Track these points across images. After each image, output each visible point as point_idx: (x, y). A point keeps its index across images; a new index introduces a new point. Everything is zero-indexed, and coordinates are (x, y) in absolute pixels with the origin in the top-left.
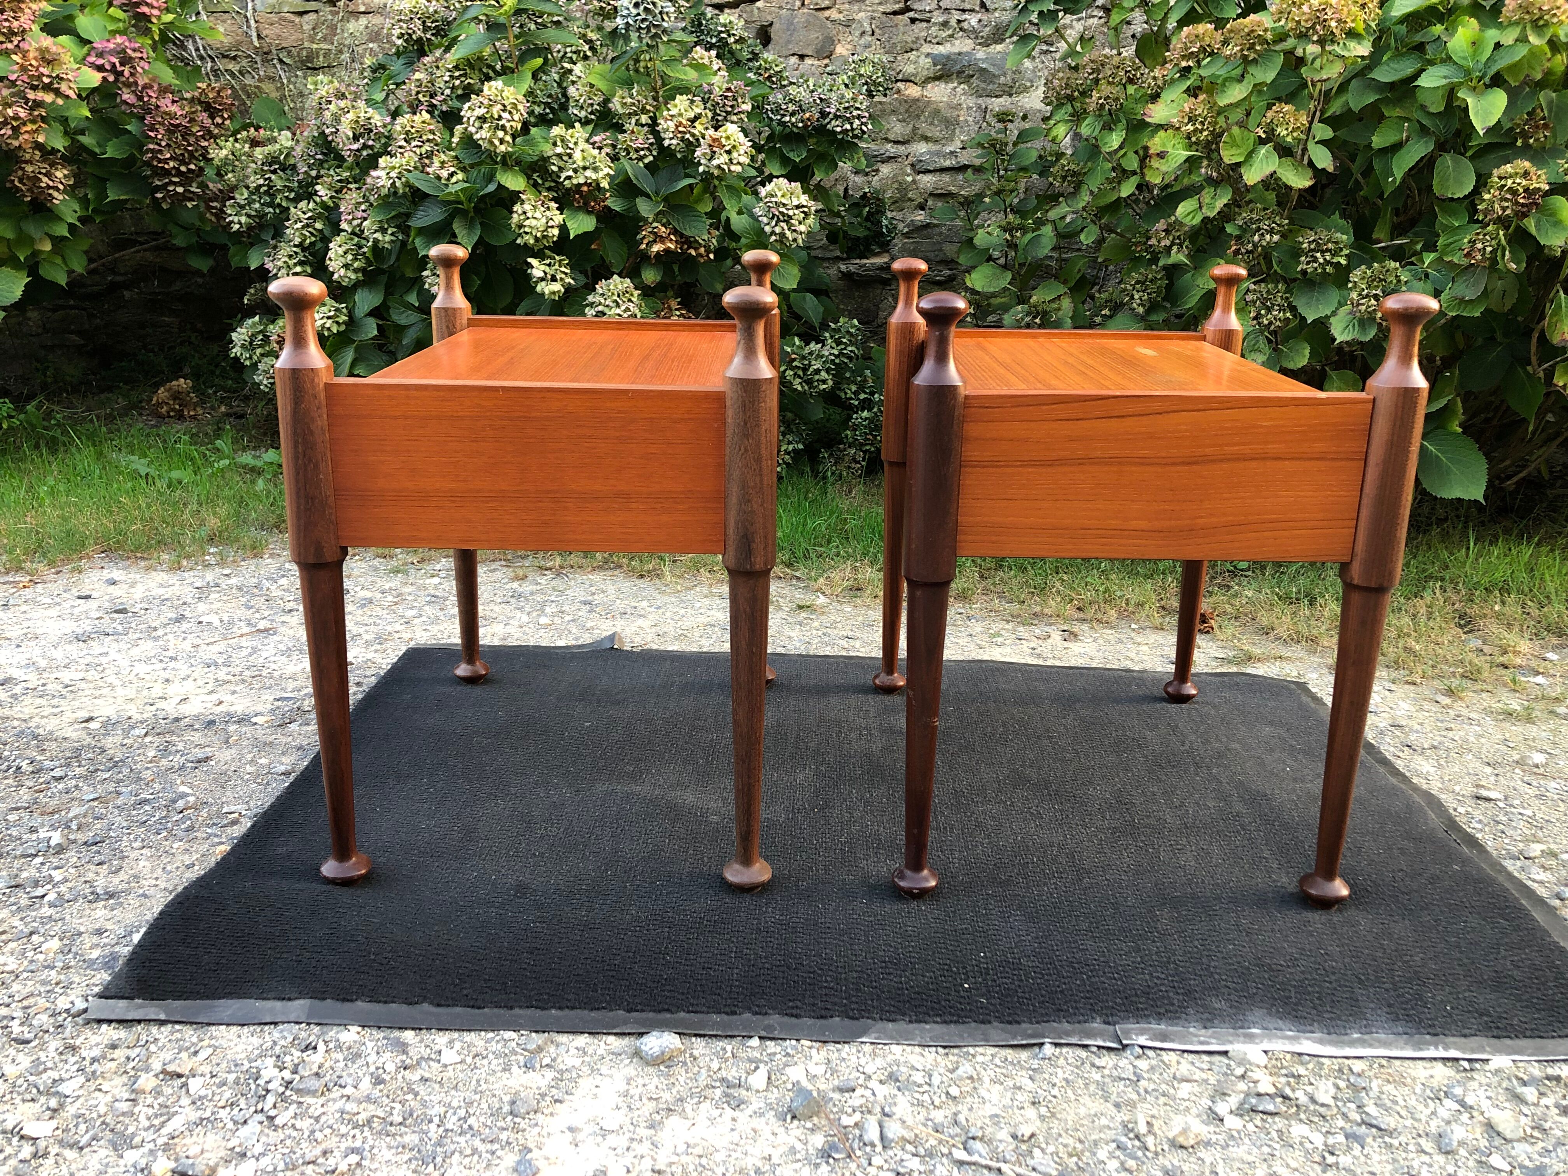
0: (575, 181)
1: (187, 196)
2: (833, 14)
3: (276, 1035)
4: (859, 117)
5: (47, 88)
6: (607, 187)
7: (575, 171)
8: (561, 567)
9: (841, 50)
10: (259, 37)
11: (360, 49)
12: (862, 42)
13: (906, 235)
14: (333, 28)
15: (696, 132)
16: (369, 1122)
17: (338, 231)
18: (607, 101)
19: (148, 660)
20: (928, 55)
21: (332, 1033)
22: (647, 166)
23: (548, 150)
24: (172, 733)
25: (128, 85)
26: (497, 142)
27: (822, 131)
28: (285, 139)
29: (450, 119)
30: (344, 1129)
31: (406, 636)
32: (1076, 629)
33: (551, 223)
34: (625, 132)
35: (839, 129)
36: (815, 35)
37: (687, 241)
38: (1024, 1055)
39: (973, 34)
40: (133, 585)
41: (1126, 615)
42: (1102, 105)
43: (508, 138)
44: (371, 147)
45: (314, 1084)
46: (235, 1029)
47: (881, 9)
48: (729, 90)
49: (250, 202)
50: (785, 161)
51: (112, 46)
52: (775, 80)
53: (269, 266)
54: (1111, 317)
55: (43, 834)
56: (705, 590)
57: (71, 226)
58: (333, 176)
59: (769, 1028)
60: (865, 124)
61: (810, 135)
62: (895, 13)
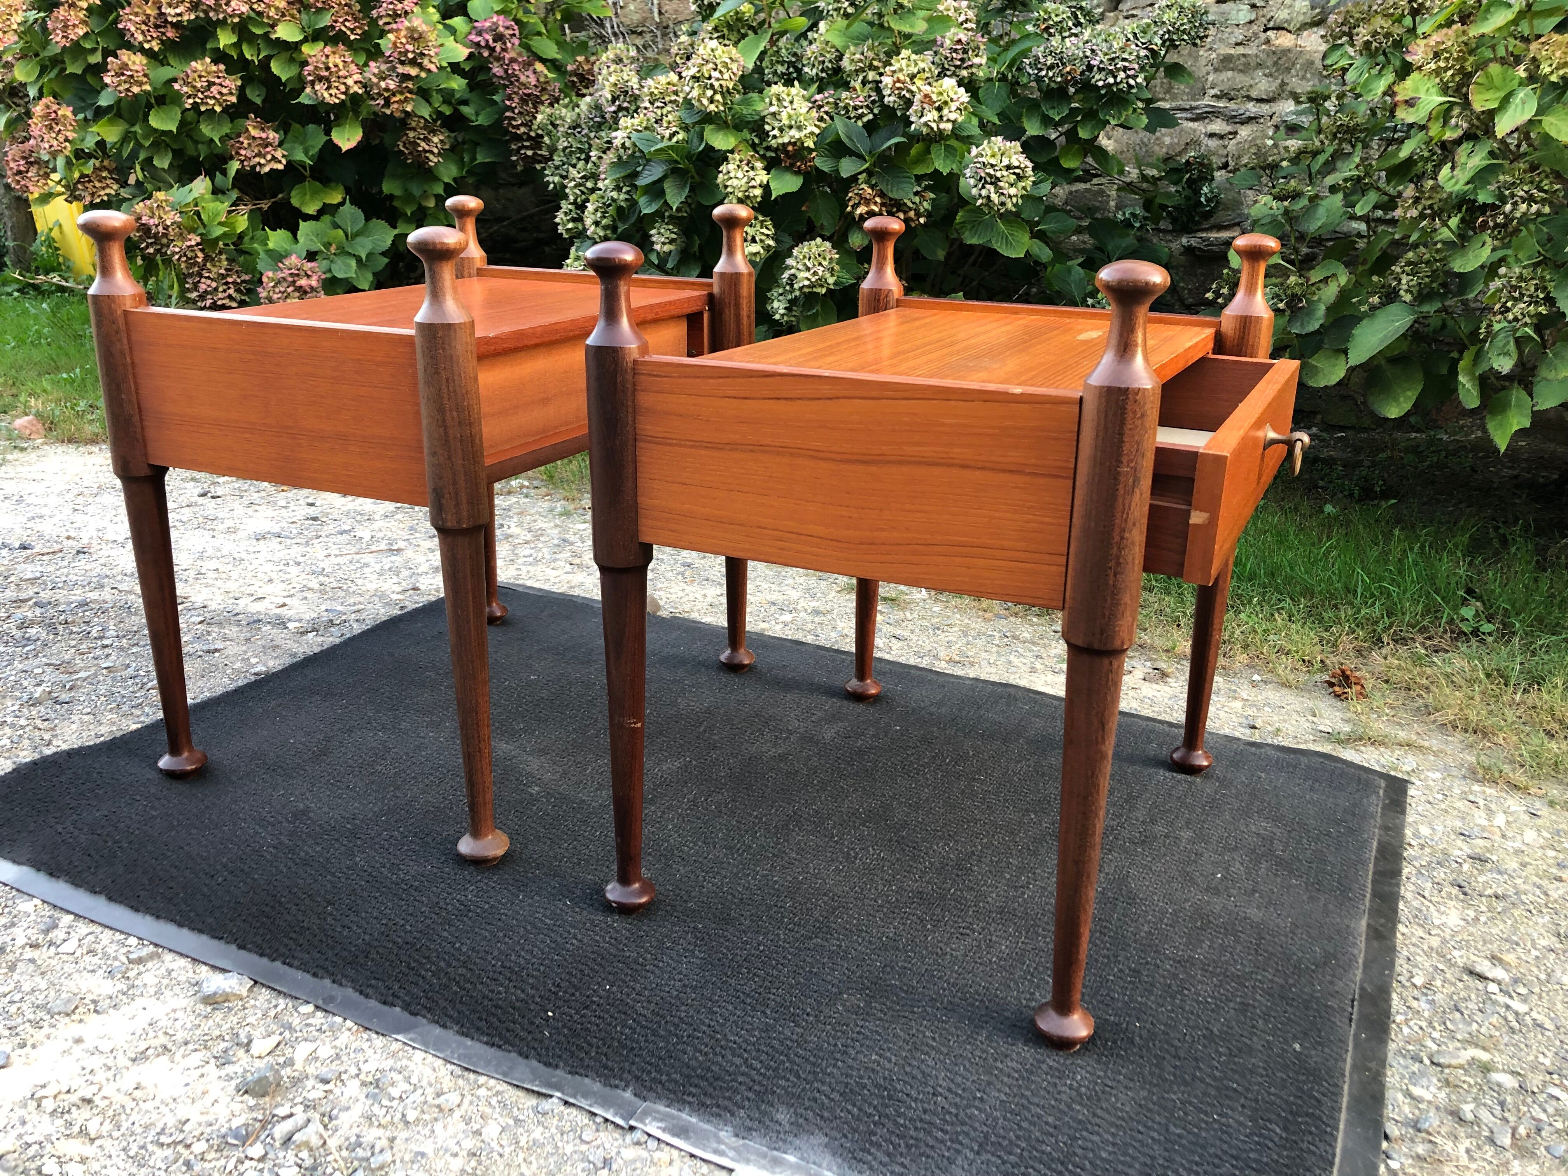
0: (780, 141)
5: (413, 62)
6: (812, 146)
7: (781, 130)
10: (660, 13)
15: (914, 88)
18: (840, 58)
22: (866, 126)
23: (763, 109)
25: (499, 59)
26: (705, 102)
27: (1086, 87)
32: (1174, 668)
33: (753, 183)
34: (848, 89)
35: (1100, 84)
37: (896, 204)
38: (525, 1102)
42: (1369, 44)
43: (717, 97)
48: (960, 42)
49: (563, 163)
50: (1045, 119)
51: (492, 25)
52: (1053, 31)
57: (447, 185)
59: (330, 999)
61: (1073, 91)
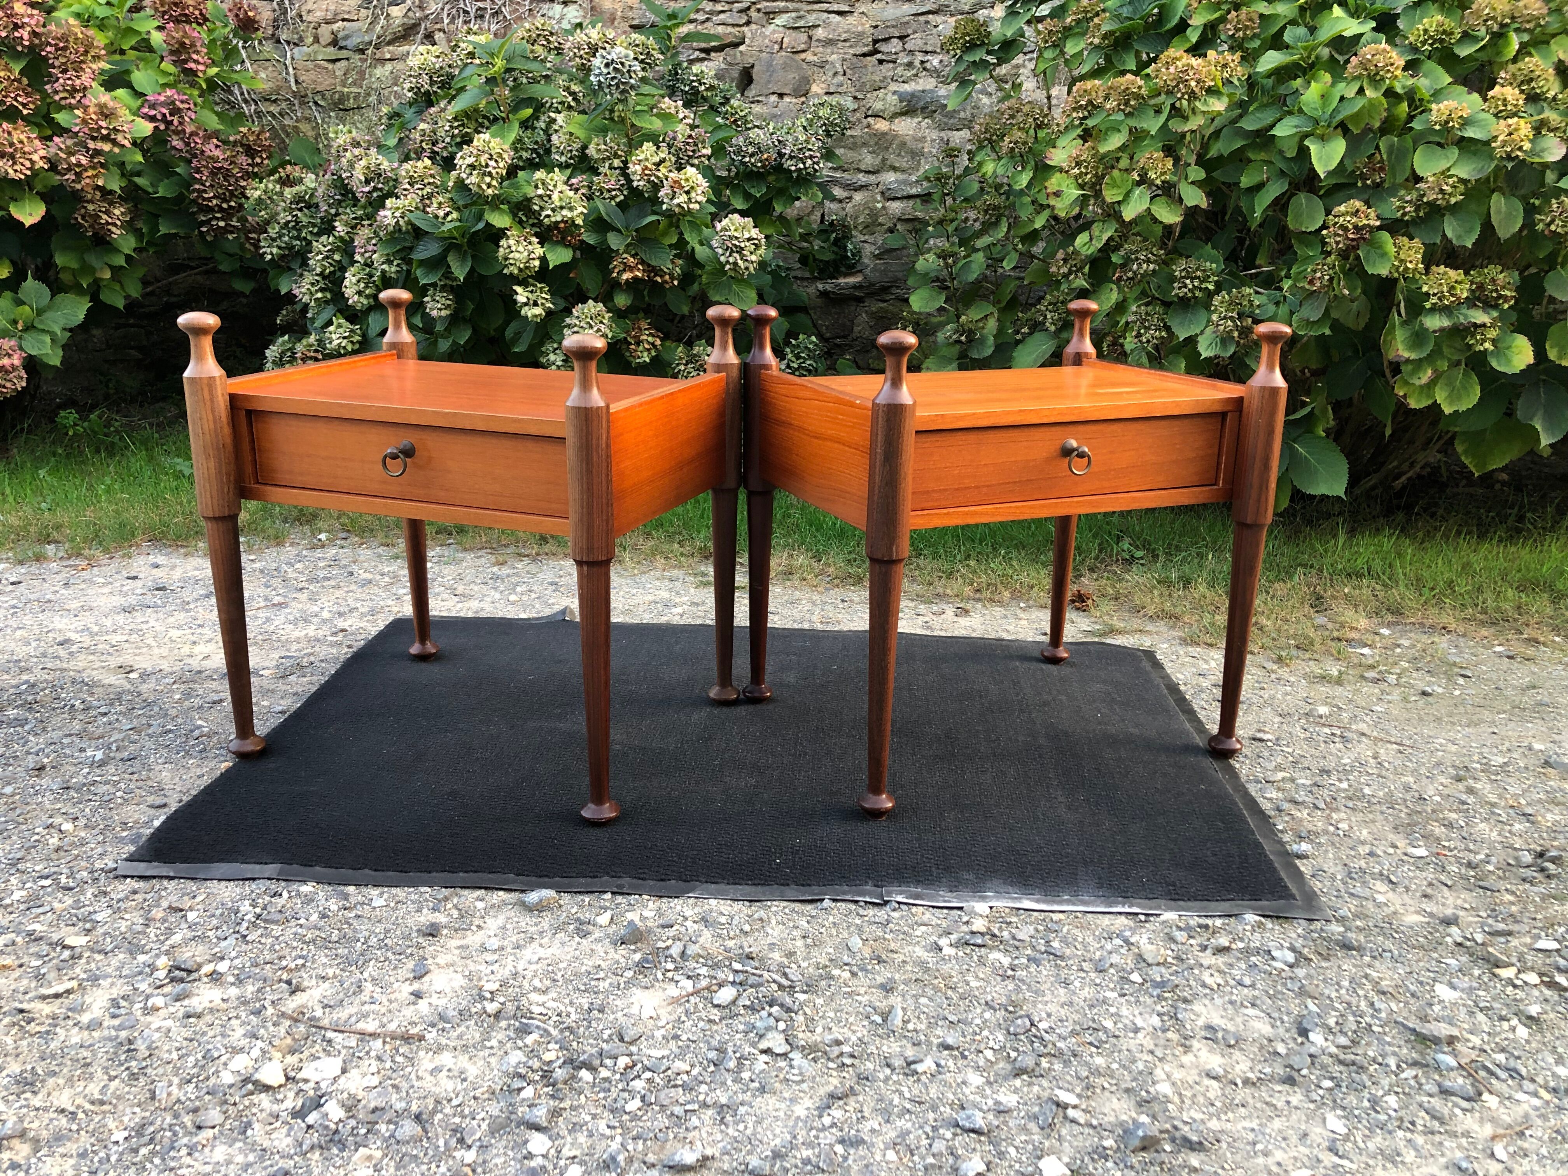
0: (553, 219)
1: (226, 230)
2: (809, 56)
3: (254, 886)
4: (811, 157)
5: (106, 139)
6: (582, 223)
7: (553, 210)
8: (538, 554)
9: (816, 89)
10: (297, 82)
11: (386, 92)
12: (835, 81)
13: (877, 257)
14: (362, 73)
15: (660, 174)
16: (314, 941)
17: (353, 262)
18: (585, 147)
19: (180, 627)
20: (895, 93)
21: (295, 886)
22: (619, 205)
23: (530, 192)
24: (195, 682)
25: (176, 132)
26: (484, 187)
27: (779, 169)
28: (310, 180)
29: (448, 164)
30: (295, 944)
31: (395, 609)
32: (969, 606)
33: (532, 256)
34: (599, 174)
35: (793, 168)
36: (792, 76)
37: (653, 270)
38: (809, 907)
39: (935, 73)
40: (173, 568)
41: (1016, 596)
42: (1012, 149)
43: (494, 183)
44: (381, 190)
45: (278, 917)
46: (223, 883)
47: (852, 51)
48: (690, 136)
49: (281, 236)
50: (747, 196)
51: (162, 99)
52: (740, 124)
53: (296, 292)
54: (1030, 334)
55: (89, 753)
56: (658, 574)
57: (128, 257)
58: (349, 213)
59: (621, 887)
60: (818, 163)
61: (769, 173)
62: (864, 55)
